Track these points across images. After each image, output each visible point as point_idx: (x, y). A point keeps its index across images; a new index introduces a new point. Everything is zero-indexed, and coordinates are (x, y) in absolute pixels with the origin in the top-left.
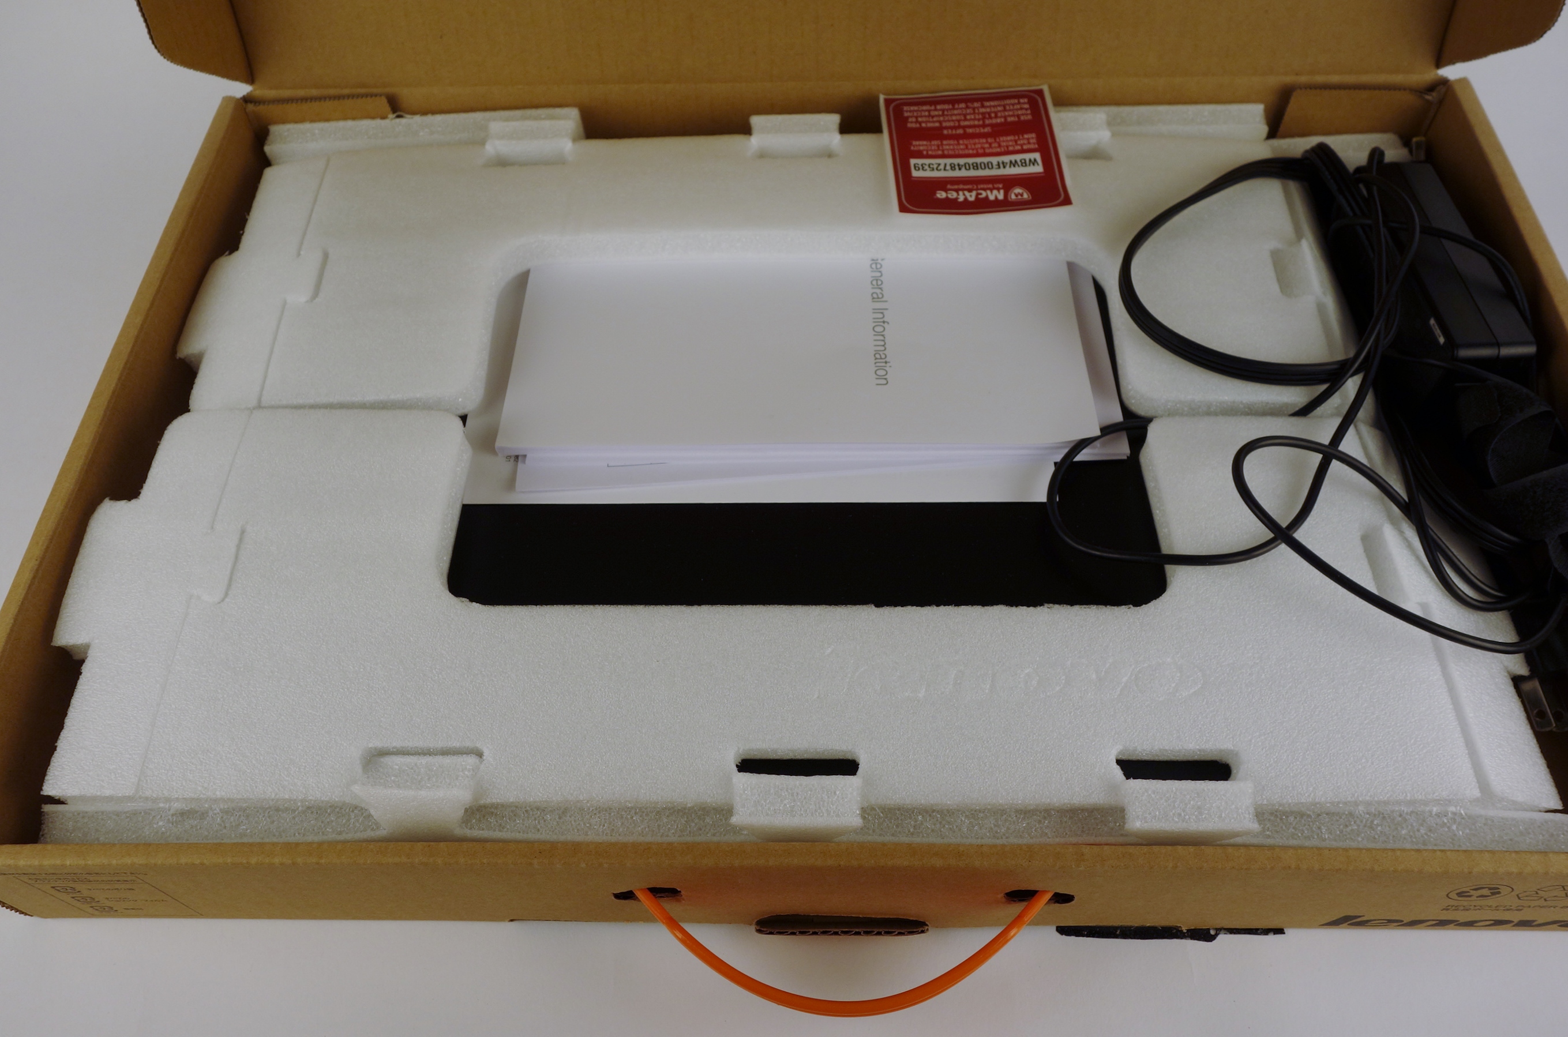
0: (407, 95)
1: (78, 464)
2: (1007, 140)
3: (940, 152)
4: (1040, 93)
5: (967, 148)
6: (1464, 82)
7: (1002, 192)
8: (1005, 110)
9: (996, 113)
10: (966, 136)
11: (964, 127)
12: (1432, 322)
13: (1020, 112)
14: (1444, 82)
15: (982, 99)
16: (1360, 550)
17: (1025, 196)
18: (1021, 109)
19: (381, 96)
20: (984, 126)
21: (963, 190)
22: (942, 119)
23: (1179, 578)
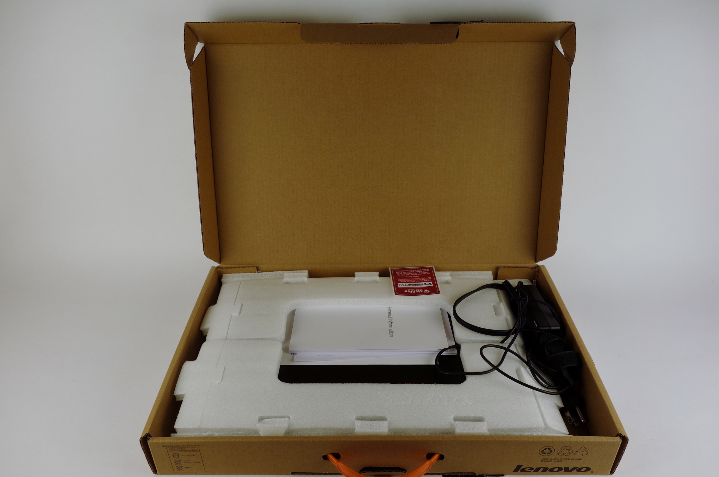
0: (261, 266)
1: (180, 352)
2: (423, 279)
3: (406, 281)
4: (432, 268)
5: (413, 280)
6: (543, 266)
7: (422, 291)
8: (423, 272)
9: (420, 272)
10: (412, 278)
11: (412, 276)
12: (534, 321)
13: (427, 272)
14: (538, 266)
15: (417, 269)
16: (515, 373)
17: (428, 292)
18: (427, 271)
19: (255, 267)
20: (417, 275)
21: (412, 290)
22: (406, 274)
23: (469, 378)
